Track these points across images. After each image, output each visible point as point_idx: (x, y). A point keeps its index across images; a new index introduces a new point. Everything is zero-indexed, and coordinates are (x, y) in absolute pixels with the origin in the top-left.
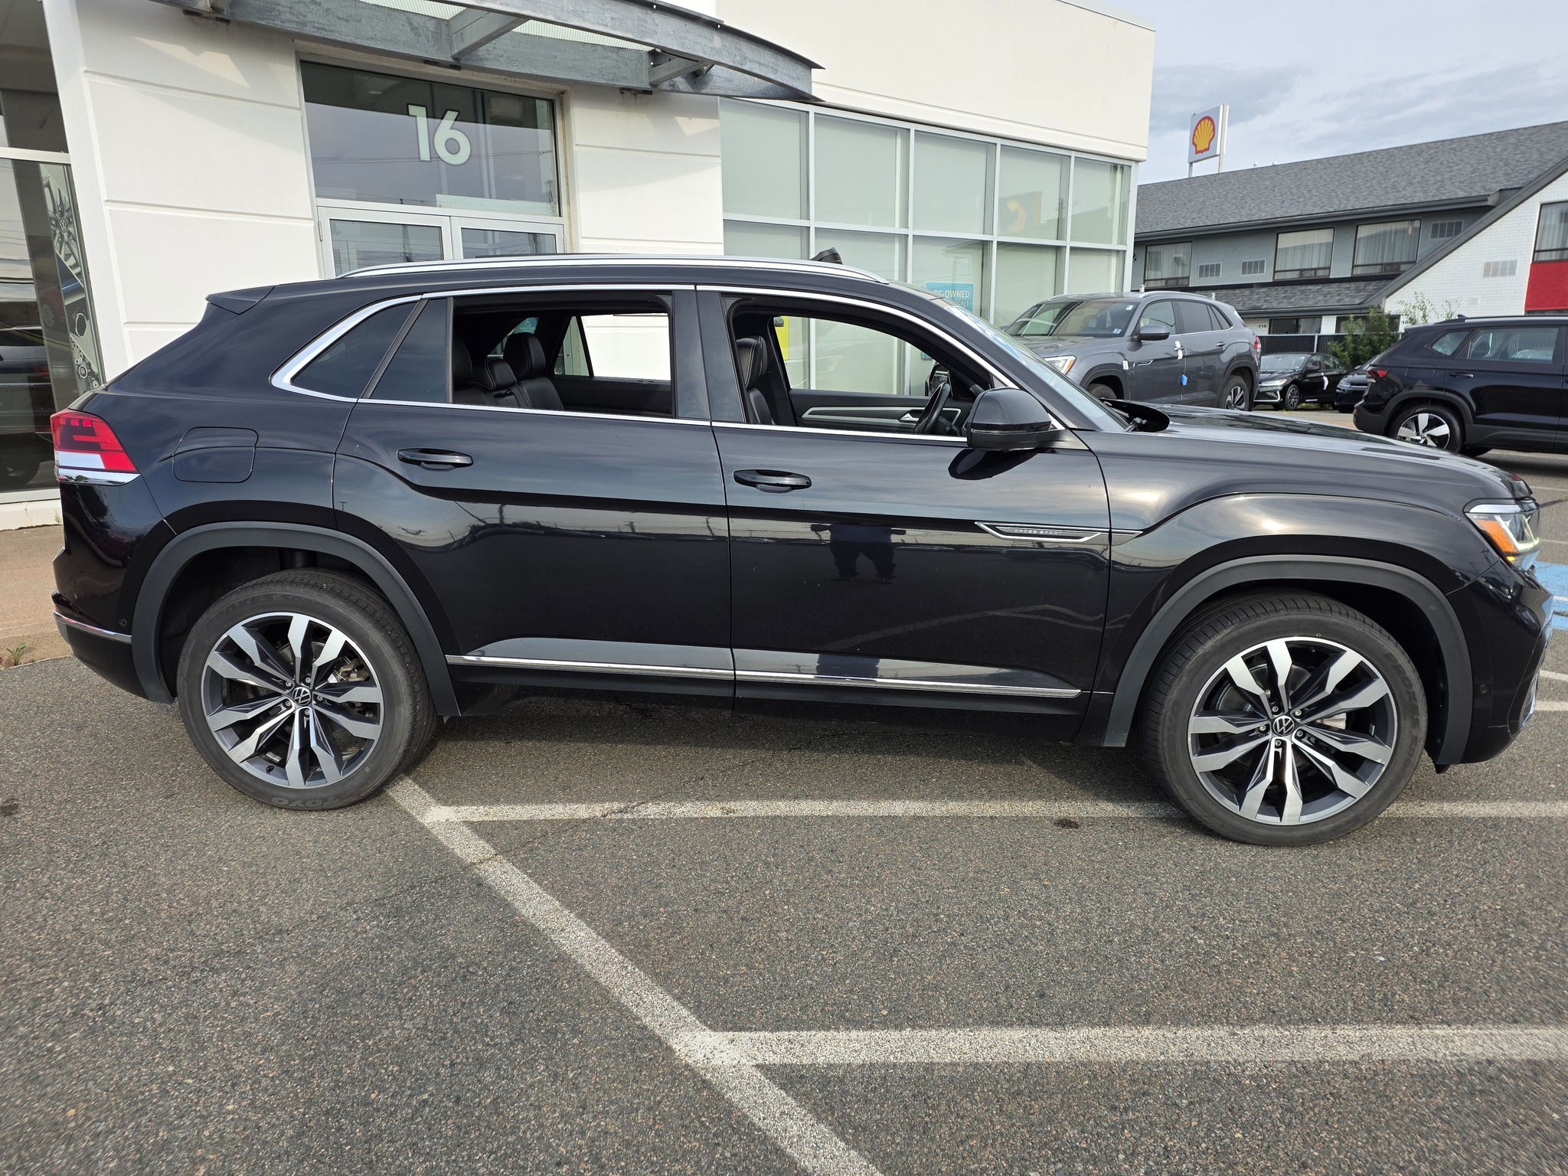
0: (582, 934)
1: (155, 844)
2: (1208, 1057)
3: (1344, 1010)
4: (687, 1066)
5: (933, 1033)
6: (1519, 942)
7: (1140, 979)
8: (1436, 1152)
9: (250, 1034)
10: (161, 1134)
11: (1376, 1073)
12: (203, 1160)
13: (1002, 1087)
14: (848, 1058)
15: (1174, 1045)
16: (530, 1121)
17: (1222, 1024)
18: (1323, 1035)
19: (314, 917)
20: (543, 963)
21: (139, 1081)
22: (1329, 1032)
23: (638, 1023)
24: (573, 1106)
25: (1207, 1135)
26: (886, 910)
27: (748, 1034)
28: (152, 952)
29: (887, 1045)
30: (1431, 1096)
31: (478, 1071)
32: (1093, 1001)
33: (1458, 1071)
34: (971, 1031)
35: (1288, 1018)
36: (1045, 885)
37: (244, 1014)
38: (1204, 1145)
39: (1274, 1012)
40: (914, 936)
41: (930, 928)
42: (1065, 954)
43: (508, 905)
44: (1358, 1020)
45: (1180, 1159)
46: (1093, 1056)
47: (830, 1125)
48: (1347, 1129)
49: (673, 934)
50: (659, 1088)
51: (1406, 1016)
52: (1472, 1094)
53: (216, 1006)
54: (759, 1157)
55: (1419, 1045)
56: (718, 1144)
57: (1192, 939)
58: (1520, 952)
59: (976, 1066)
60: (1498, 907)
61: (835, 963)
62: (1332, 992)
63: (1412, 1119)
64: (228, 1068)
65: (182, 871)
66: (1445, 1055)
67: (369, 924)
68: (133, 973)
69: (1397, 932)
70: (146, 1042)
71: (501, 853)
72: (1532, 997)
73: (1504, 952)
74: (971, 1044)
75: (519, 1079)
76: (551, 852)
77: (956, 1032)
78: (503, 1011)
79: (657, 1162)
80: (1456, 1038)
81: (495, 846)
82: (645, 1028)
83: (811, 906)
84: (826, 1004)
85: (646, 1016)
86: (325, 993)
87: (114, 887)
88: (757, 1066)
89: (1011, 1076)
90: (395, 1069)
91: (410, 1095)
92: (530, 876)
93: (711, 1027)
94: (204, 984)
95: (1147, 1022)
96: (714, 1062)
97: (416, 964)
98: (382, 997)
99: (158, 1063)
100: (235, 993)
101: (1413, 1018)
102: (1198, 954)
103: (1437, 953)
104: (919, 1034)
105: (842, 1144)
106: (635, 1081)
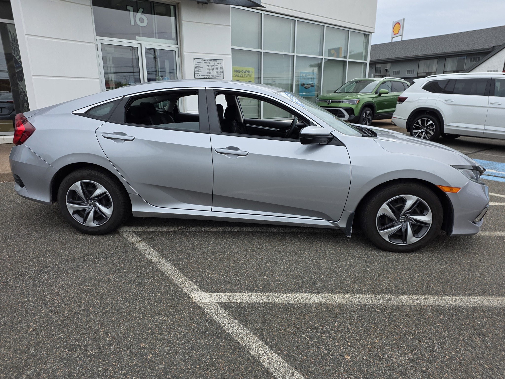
0: (166, 264)
1: (31, 235)
2: (366, 303)
3: (413, 290)
4: (194, 302)
5: (277, 294)
6: (474, 272)
7: (347, 280)
8: (438, 332)
9: (53, 290)
10: (19, 319)
11: (421, 309)
12: (32, 326)
13: (296, 310)
14: (247, 301)
15: (355, 299)
16: (140, 317)
17: (372, 293)
18: (405, 297)
19: (79, 257)
20: (152, 272)
21: (15, 303)
22: (407, 297)
23: (180, 289)
24: (155, 313)
25: (363, 325)
26: (266, 258)
27: (216, 293)
28: (25, 266)
29: (261, 297)
30: (439, 316)
31: (126, 303)
32: (330, 286)
33: (449, 309)
34: (289, 294)
35: (394, 292)
36: (319, 253)
37: (52, 285)
38: (361, 329)
39: (390, 291)
40: (274, 266)
41: (280, 264)
42: (323, 272)
43: (143, 255)
44: (417, 293)
45: (352, 332)
46: (328, 302)
47: (239, 320)
48: (409, 325)
49: (196, 264)
50: (184, 308)
51: (434, 293)
52: (452, 315)
53: (43, 282)
54: (214, 329)
55: (437, 301)
56: (201, 325)
57: (365, 269)
58: (474, 275)
59: (289, 304)
60: (469, 262)
61: (247, 274)
62: (410, 285)
63: (431, 323)
64: (45, 300)
65: (39, 243)
66: (445, 304)
67: (97, 259)
68: (18, 272)
69: (434, 268)
70: (19, 292)
71: (143, 240)
72: (476, 288)
73: (469, 275)
74: (288, 297)
75: (138, 305)
76: (159, 240)
77: (284, 294)
78: (136, 285)
79: (180, 330)
80: (450, 299)
81: (141, 238)
82: (182, 291)
83: (242, 257)
84: (242, 285)
85: (183, 288)
86: (79, 279)
87: (16, 247)
88: (217, 303)
89: (300, 307)
90: (99, 301)
91: (102, 309)
92: (151, 247)
93: (204, 291)
94: (40, 276)
95: (347, 292)
96: (203, 301)
97: (110, 271)
98: (98, 280)
99: (22, 298)
100: (50, 279)
101: (436, 293)
102: (367, 273)
103: (446, 275)
104: (272, 294)
105: (242, 326)
106: (177, 306)
